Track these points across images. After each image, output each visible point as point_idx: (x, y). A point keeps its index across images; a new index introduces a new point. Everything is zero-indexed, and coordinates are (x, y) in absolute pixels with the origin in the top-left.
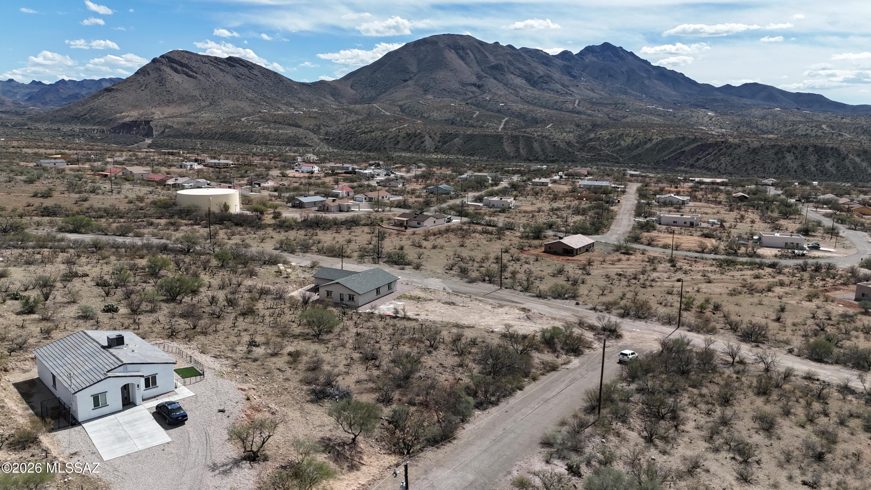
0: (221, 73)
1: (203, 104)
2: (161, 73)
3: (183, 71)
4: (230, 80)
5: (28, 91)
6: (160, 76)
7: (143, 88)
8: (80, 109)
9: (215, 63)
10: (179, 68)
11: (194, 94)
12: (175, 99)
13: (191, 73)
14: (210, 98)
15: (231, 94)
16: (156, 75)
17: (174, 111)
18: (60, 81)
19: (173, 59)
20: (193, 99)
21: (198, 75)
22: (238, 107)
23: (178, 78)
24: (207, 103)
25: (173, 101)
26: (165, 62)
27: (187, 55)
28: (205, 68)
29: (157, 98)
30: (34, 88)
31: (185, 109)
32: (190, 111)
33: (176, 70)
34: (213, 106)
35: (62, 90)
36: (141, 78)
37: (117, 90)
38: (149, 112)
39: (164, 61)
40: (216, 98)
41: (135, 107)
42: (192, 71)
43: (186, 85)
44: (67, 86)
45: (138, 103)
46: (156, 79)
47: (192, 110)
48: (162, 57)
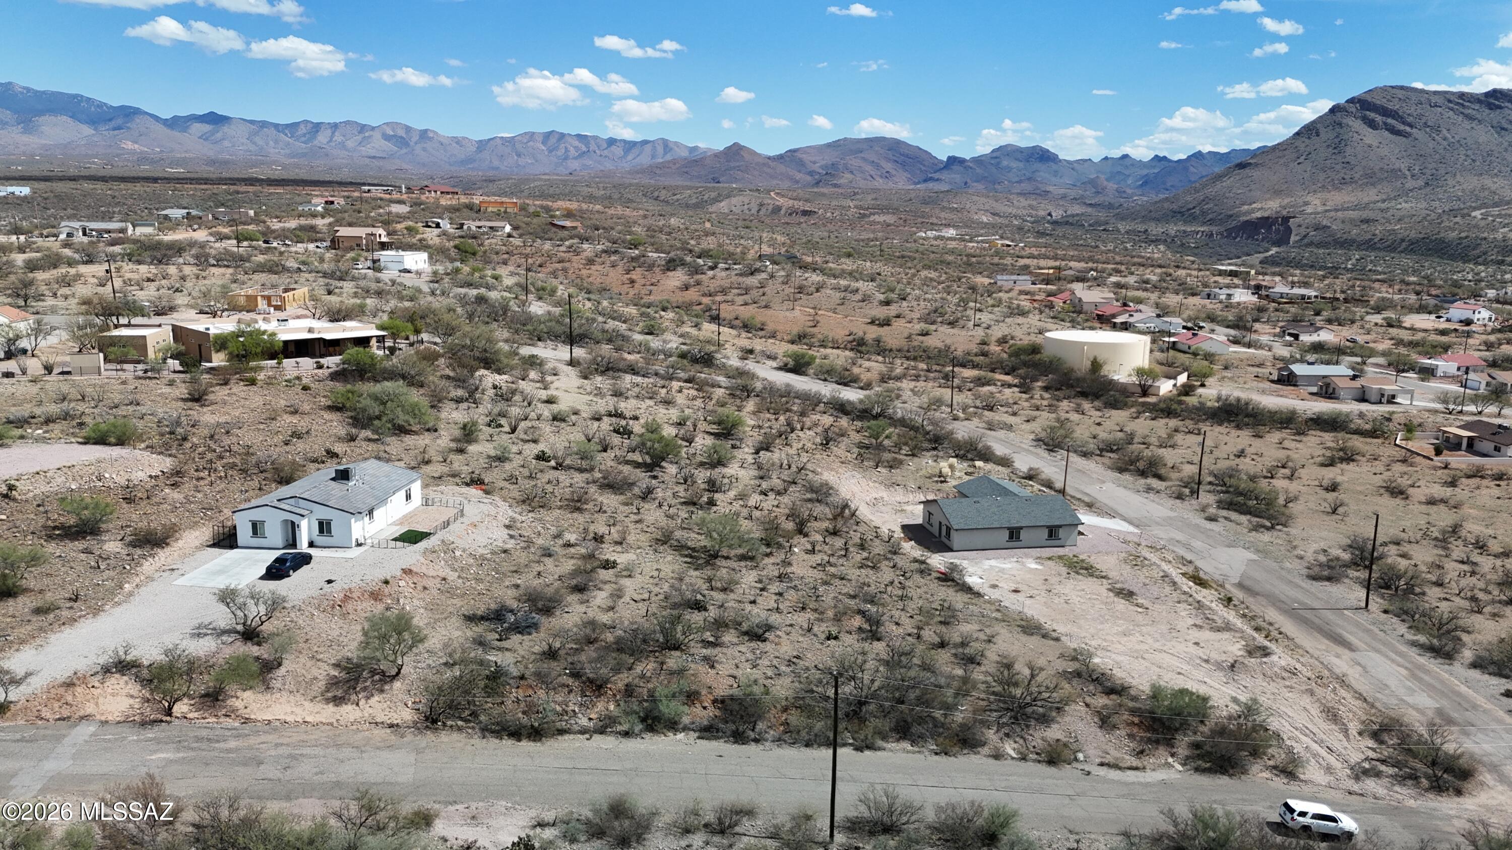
0: (1467, 124)
1: (1410, 184)
2: (1342, 131)
3: (1385, 124)
4: (1483, 135)
5: (1145, 172)
6: (1337, 137)
7: (1301, 160)
8: (1189, 198)
9: (1458, 104)
10: (1379, 118)
11: (1397, 166)
12: (1357, 176)
13: (1402, 127)
14: (1428, 172)
15: (1478, 163)
16: (1332, 135)
17: (1347, 199)
18: (1194, 155)
19: (1369, 103)
20: (1395, 174)
21: (1414, 130)
22: (1483, 189)
23: (1370, 137)
24: (1421, 183)
25: (1352, 181)
26: (1354, 110)
27: (1400, 94)
28: (1432, 115)
29: (1322, 176)
30: (1154, 167)
31: (1370, 195)
32: (1378, 198)
33: (1372, 124)
34: (1428, 189)
35: (1192, 169)
36: (1300, 144)
37: (1256, 165)
38: (1300, 201)
39: (1352, 108)
40: (1442, 171)
41: (1278, 193)
42: (1404, 123)
43: (1384, 151)
44: (1205, 162)
45: (1284, 187)
46: (1329, 142)
47: (1384, 197)
48: (1351, 101)
